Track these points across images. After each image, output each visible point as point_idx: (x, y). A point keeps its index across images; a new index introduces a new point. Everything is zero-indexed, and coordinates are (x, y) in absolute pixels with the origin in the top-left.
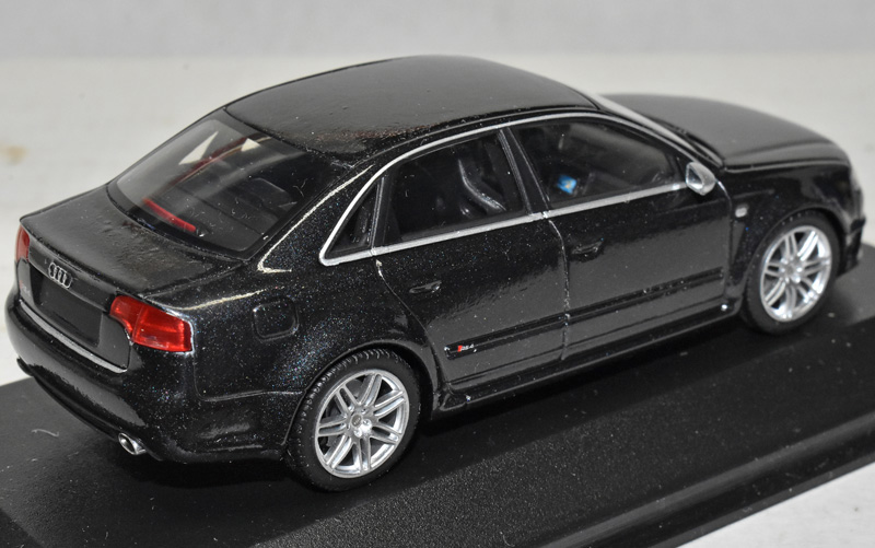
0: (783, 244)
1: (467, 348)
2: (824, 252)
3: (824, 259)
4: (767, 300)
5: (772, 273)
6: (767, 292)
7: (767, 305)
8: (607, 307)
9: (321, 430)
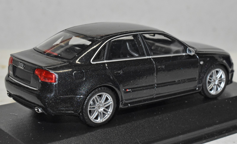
0: (213, 73)
1: (129, 90)
2: (224, 77)
3: (224, 78)
4: (209, 88)
5: (210, 81)
6: (208, 86)
7: (209, 90)
8: (166, 84)
9: (90, 108)
